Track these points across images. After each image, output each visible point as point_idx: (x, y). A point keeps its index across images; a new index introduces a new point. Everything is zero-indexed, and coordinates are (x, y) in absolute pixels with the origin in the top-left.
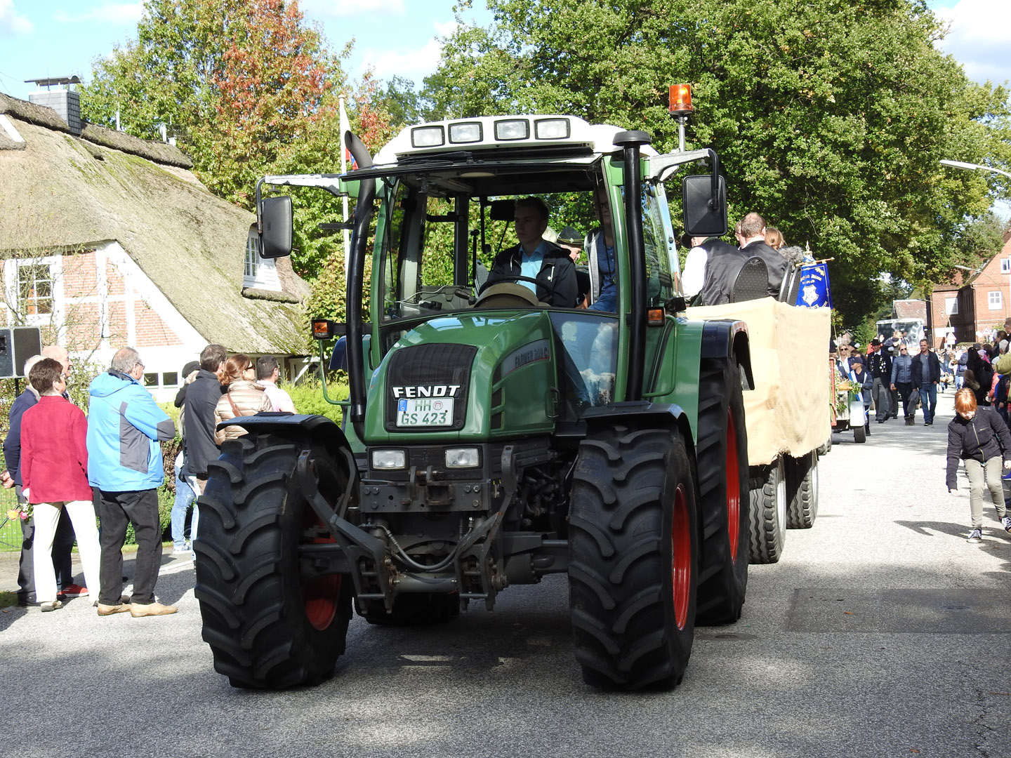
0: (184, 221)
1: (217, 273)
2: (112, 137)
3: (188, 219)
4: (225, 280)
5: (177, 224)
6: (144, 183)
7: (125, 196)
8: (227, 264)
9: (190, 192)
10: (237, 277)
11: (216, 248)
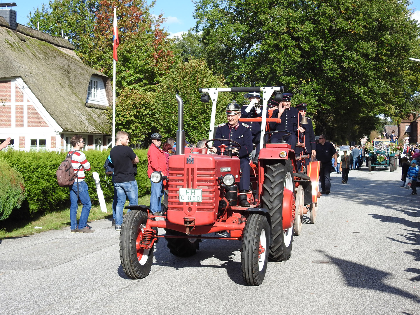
0: (62, 71)
1: (74, 95)
2: (34, 33)
3: (64, 70)
4: (78, 99)
5: (58, 73)
6: (45, 54)
7: (32, 58)
8: (79, 92)
9: (66, 58)
10: (84, 97)
11: (75, 84)
